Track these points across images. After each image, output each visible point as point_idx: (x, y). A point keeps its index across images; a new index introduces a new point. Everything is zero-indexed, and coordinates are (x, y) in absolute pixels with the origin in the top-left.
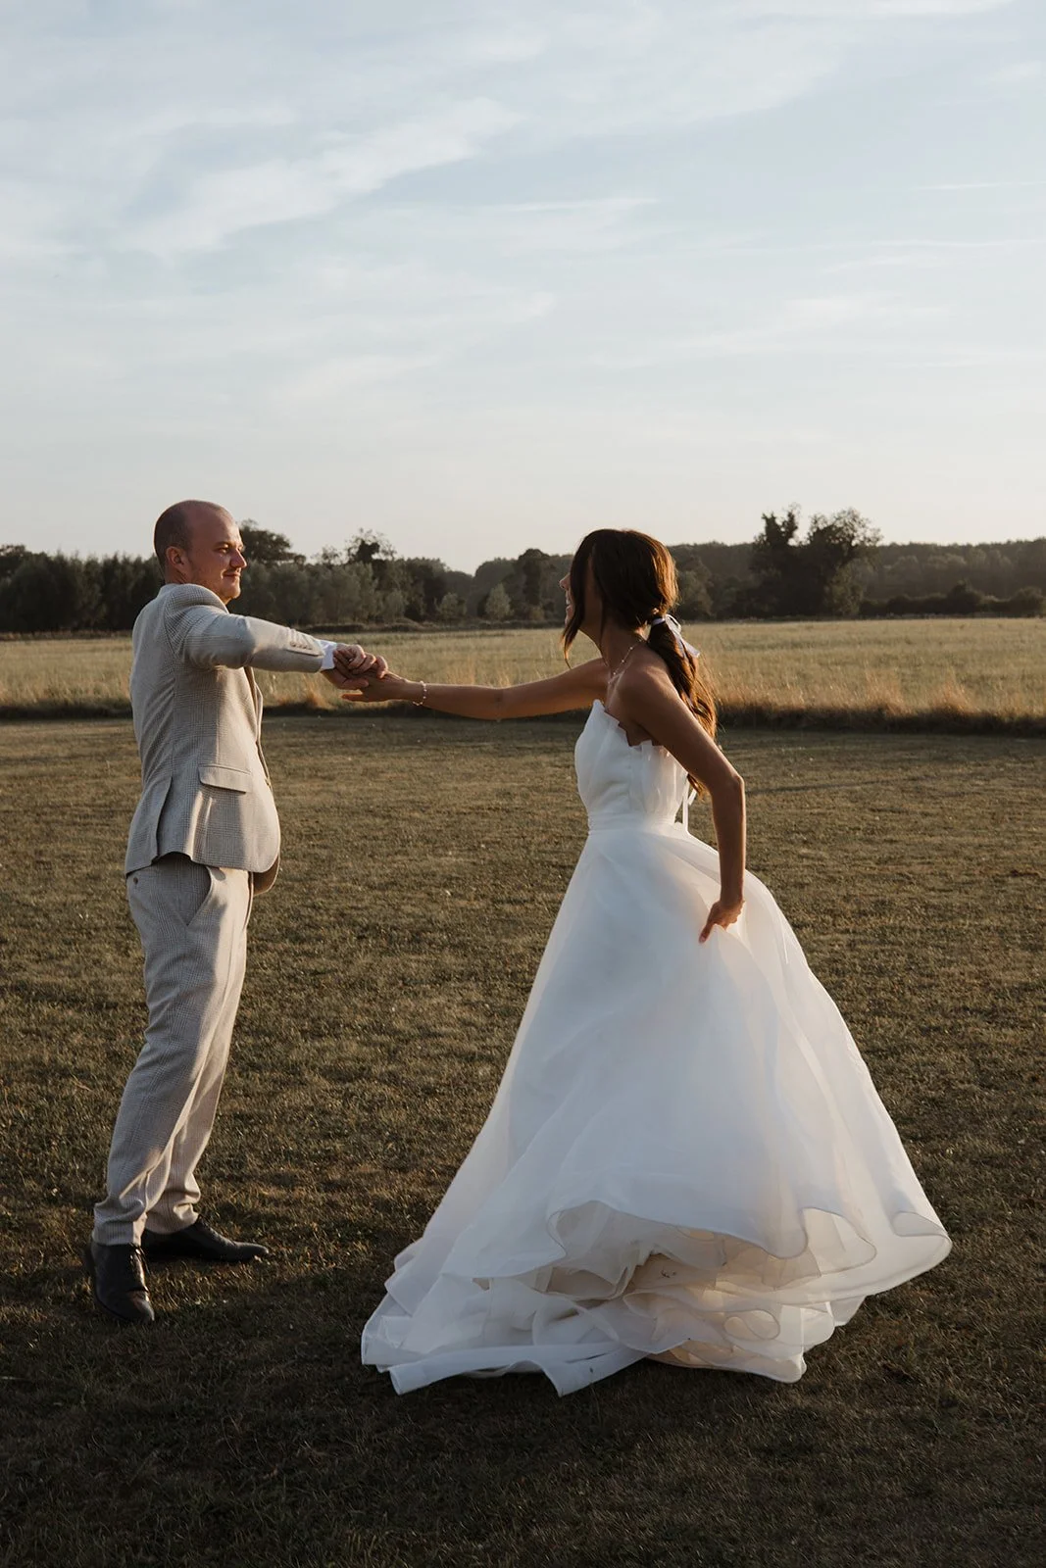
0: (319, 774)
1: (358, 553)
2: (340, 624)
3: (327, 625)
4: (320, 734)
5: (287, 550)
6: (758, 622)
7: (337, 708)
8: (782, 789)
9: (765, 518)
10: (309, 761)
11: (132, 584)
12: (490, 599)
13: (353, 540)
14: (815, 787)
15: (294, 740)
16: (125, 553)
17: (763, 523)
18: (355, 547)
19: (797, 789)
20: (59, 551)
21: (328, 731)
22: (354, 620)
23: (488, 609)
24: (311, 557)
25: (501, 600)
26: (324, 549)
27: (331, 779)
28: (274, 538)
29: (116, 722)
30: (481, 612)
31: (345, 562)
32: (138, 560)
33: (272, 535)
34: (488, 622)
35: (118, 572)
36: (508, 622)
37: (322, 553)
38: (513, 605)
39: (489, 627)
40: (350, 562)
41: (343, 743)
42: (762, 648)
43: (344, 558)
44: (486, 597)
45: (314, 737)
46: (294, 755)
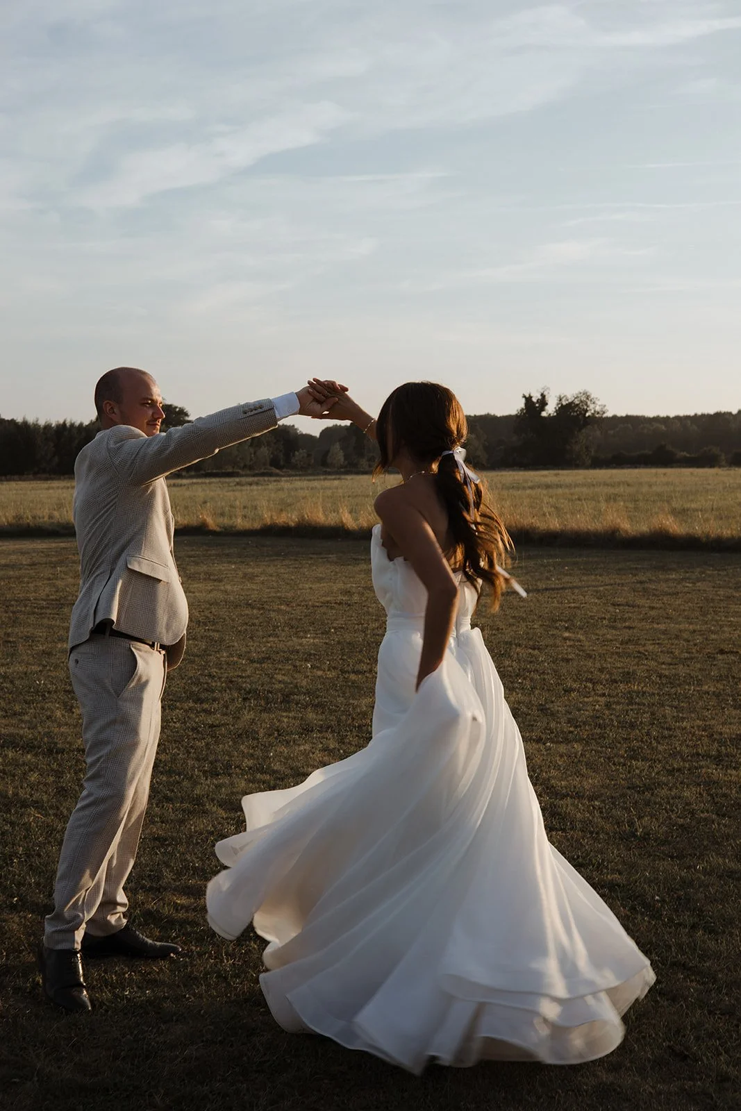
0: (212, 577)
4: (212, 549)
5: (187, 418)
6: (520, 470)
7: (223, 530)
8: (546, 589)
9: (524, 397)
10: (204, 568)
11: (77, 441)
12: (330, 455)
14: (570, 588)
15: (193, 553)
16: (71, 421)
17: (523, 400)
19: (557, 589)
20: (24, 418)
21: (217, 546)
23: (329, 461)
25: (338, 454)
27: (220, 581)
28: (177, 410)
29: (64, 539)
30: (324, 463)
32: (81, 424)
33: (176, 407)
34: (328, 470)
35: (66, 433)
36: (342, 470)
38: (346, 457)
39: (330, 474)
41: (228, 555)
42: (524, 488)
44: (328, 452)
45: (207, 550)
46: (192, 564)
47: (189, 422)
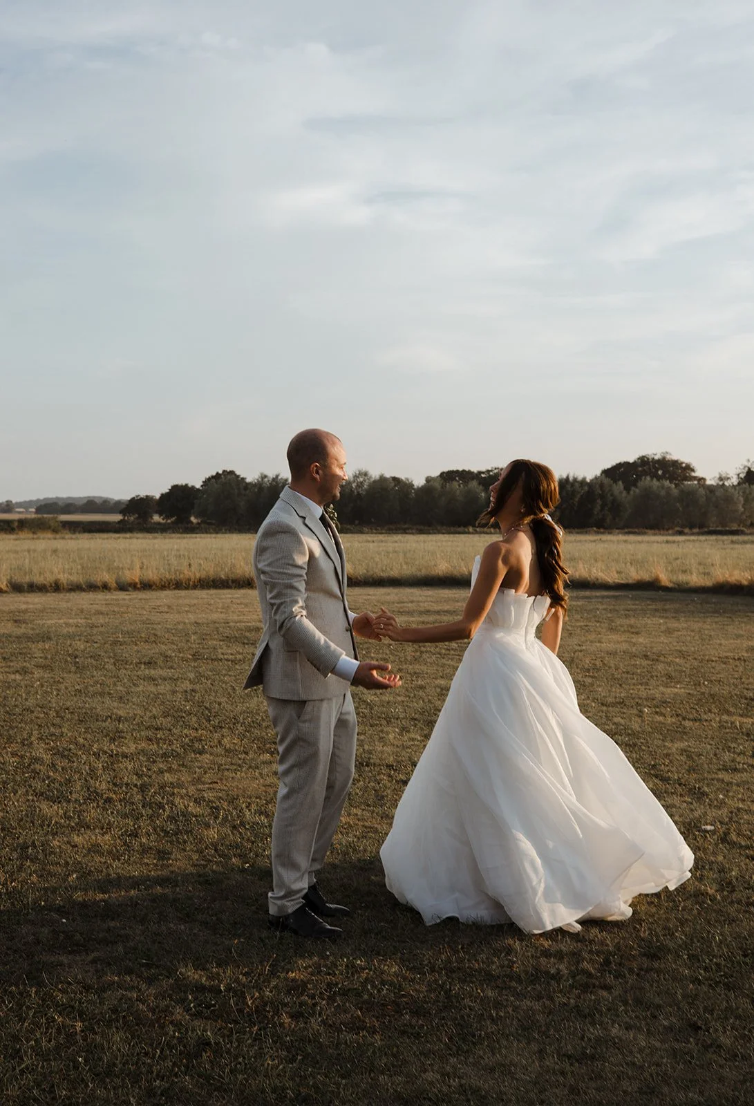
0: (631, 630)
1: (745, 477)
2: (727, 529)
3: (719, 528)
5: (693, 474)
7: (676, 586)
10: (631, 621)
11: (579, 496)
13: (742, 467)
16: (574, 475)
18: (743, 473)
22: (739, 526)
24: (710, 480)
26: (720, 473)
27: (637, 633)
28: (684, 465)
31: (735, 483)
32: (584, 479)
33: (682, 463)
35: (569, 488)
37: (718, 476)
40: (739, 484)
43: (735, 481)
47: (695, 478)
